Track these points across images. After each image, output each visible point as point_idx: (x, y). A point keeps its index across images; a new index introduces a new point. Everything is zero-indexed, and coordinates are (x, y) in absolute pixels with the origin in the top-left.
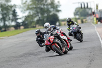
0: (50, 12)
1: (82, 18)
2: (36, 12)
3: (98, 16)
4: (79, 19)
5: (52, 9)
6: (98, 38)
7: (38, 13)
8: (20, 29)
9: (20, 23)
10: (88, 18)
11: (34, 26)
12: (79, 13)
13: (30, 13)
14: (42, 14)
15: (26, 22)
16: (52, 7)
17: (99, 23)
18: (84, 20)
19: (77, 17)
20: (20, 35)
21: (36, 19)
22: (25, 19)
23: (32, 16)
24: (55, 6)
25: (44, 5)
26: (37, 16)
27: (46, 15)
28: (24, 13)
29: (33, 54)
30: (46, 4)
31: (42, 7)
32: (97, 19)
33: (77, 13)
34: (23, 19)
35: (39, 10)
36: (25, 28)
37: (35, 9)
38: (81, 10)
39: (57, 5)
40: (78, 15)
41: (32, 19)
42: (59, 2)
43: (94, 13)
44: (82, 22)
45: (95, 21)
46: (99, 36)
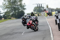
0: (20, 9)
1: (39, 13)
2: (11, 10)
3: (48, 12)
4: (36, 13)
5: (21, 8)
6: (48, 25)
7: (12, 10)
8: (2, 19)
9: (2, 16)
10: (42, 13)
11: (10, 18)
12: (36, 10)
13: (8, 10)
14: (15, 11)
15: (6, 16)
16: (20, 7)
17: (48, 16)
18: (40, 14)
19: (35, 12)
20: (2, 23)
21: (11, 14)
22: (5, 14)
23: (9, 12)
24: (22, 6)
25: (16, 5)
26: (12, 12)
27: (17, 11)
28: (4, 10)
29: (10, 34)
30: (17, 5)
31: (15, 6)
32: (47, 13)
33: (35, 10)
34: (4, 14)
35: (13, 9)
36: (5, 19)
37: (11, 8)
38: (38, 9)
39: (24, 6)
40: (36, 11)
41: (9, 14)
42: (24, 4)
43: (45, 10)
44: (38, 15)
45: (46, 15)
46: (48, 23)
